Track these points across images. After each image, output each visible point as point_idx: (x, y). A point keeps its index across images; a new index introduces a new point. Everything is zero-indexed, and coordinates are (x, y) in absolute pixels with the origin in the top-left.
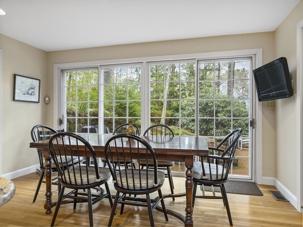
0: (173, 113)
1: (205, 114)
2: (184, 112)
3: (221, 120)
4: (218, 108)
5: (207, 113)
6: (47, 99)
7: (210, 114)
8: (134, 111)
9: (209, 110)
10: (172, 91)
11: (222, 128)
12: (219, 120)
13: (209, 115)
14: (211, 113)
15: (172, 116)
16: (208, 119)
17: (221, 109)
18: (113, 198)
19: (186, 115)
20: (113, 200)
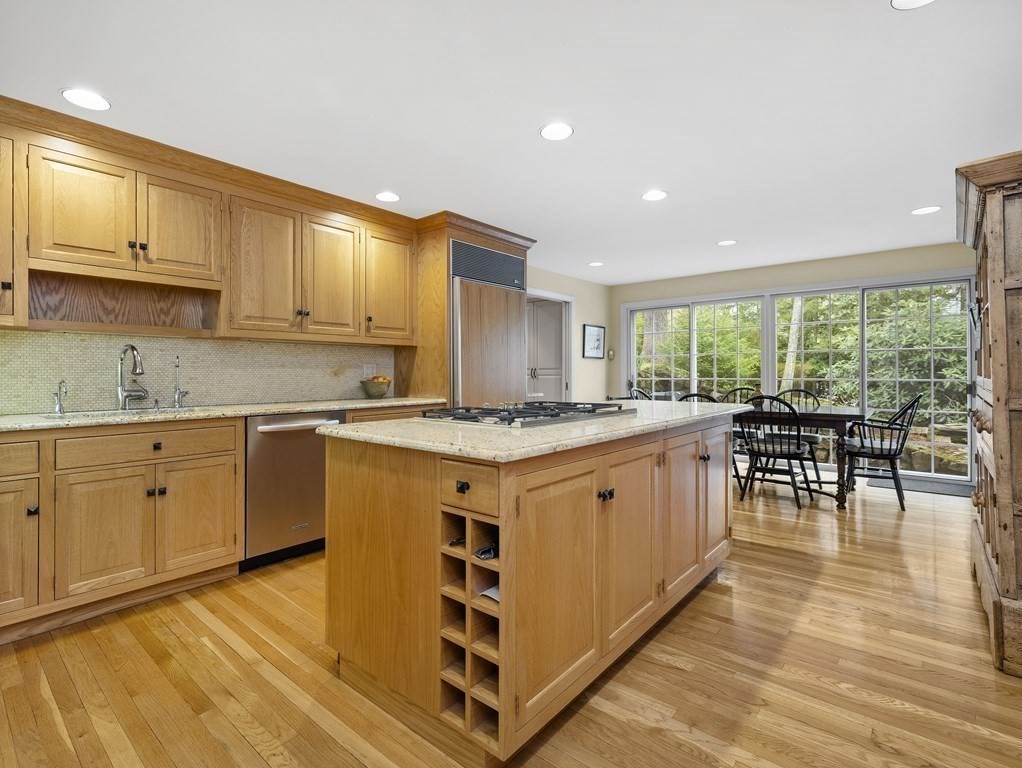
0: (815, 367)
1: (906, 369)
2: (846, 366)
3: (952, 384)
4: (943, 356)
5: (910, 367)
6: (611, 353)
7: (920, 371)
8: (733, 367)
9: (918, 359)
10: (811, 312)
11: (958, 403)
12: (947, 385)
13: (917, 373)
14: (923, 367)
15: (813, 373)
16: (915, 382)
17: (953, 358)
18: (743, 477)
19: (852, 372)
20: (743, 481)
